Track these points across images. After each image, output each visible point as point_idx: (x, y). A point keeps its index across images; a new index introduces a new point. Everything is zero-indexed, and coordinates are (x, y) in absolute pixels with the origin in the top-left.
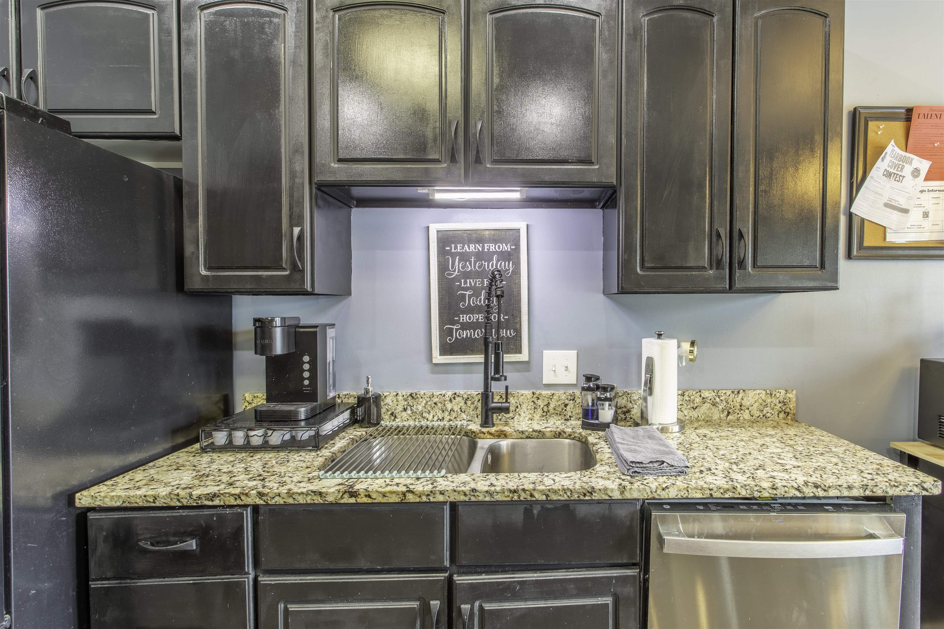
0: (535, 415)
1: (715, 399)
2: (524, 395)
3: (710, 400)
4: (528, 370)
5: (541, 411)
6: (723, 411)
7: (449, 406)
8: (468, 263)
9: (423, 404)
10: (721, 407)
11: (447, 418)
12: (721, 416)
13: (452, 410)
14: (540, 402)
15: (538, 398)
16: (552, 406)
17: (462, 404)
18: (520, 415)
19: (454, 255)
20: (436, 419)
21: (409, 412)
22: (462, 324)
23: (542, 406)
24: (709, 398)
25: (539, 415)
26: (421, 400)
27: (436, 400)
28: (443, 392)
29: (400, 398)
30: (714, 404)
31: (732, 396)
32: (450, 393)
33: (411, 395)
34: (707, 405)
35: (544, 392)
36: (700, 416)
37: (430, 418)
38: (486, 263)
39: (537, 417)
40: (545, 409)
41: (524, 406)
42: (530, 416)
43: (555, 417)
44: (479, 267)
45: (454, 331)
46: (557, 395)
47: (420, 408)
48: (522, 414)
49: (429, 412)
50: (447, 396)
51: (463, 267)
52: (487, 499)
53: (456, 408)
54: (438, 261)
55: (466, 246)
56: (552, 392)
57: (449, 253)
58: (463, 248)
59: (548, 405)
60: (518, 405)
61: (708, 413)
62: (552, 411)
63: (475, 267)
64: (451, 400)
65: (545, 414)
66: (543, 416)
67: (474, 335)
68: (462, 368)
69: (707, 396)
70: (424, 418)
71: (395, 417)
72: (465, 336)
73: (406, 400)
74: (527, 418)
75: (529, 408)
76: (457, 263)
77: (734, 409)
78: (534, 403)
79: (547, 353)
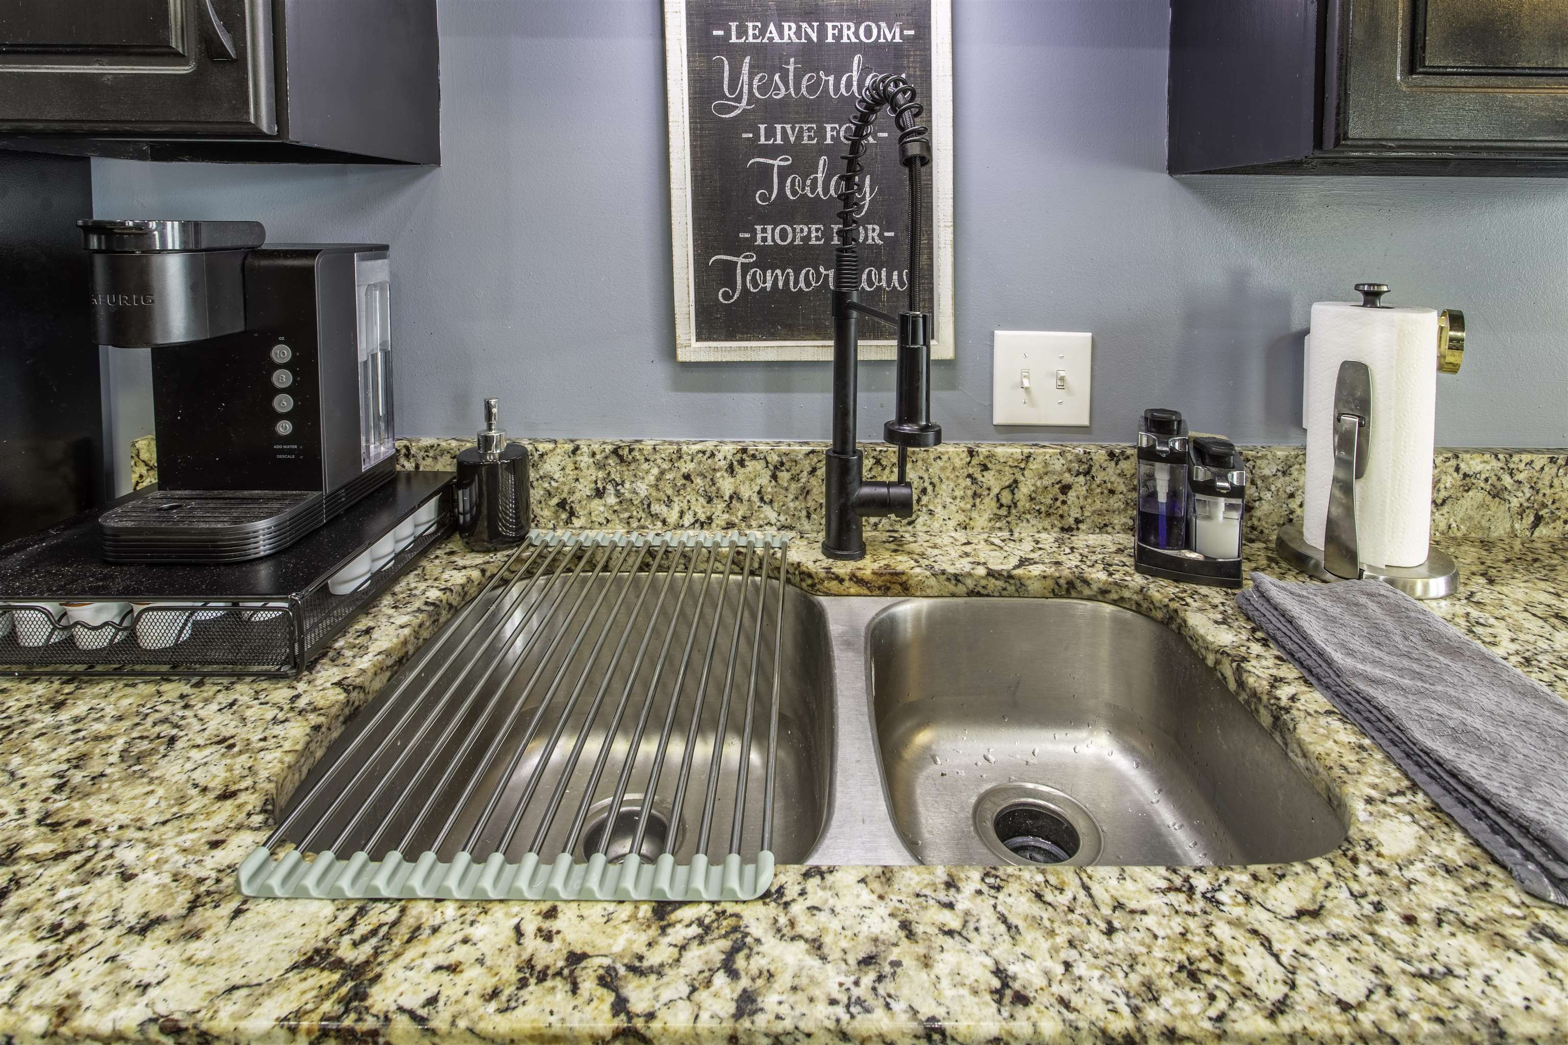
0: (974, 514)
1: (1499, 479)
2: (945, 458)
3: (1486, 480)
4: (952, 385)
5: (994, 504)
6: (1521, 512)
7: (727, 485)
8: (777, 77)
9: (651, 479)
10: (1515, 502)
11: (721, 518)
12: (1517, 526)
13: (735, 496)
14: (989, 479)
15: (985, 468)
16: (1024, 490)
17: (764, 479)
18: (931, 513)
19: (736, 53)
20: (688, 519)
21: (611, 500)
22: (762, 252)
23: (995, 491)
24: (1483, 476)
25: (986, 516)
26: (645, 466)
27: (687, 467)
28: (709, 445)
29: (584, 460)
30: (1497, 494)
31: (1551, 470)
32: (728, 450)
33: (615, 452)
34: (1476, 496)
35: (1001, 451)
36: (1454, 525)
37: (673, 517)
38: (831, 79)
39: (981, 520)
40: (1006, 498)
41: (944, 489)
42: (961, 517)
43: (1033, 522)
44: (811, 89)
45: (739, 271)
46: (1040, 459)
47: (643, 489)
48: (939, 510)
49: (669, 502)
50: (720, 456)
51: (763, 89)
53: (746, 492)
54: (691, 71)
55: (772, 27)
56: (1026, 450)
57: (723, 45)
58: (763, 32)
59: (1013, 486)
60: (926, 484)
61: (1477, 517)
62: (1024, 503)
63: (797, 88)
64: (731, 469)
65: (1003, 512)
66: (998, 518)
67: (796, 282)
68: (760, 375)
69: (1478, 469)
70: (654, 516)
71: (572, 513)
72: (769, 285)
73: (600, 466)
74: (952, 524)
75: (959, 493)
76: (745, 77)
77: (1554, 507)
78: (974, 480)
79: (1003, 337)
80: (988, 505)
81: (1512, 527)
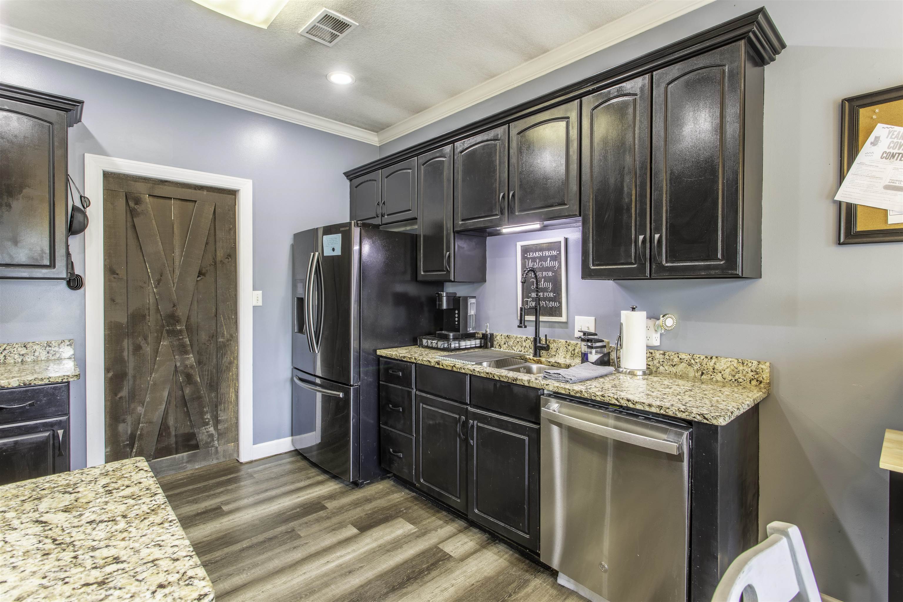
0: (567, 355)
1: (690, 361)
3: (687, 361)
4: (567, 328)
5: (571, 354)
6: (698, 371)
7: (524, 344)
8: (535, 263)
9: (513, 342)
10: (695, 368)
11: (523, 351)
12: (696, 374)
13: (525, 347)
14: (569, 348)
15: (569, 345)
16: (576, 351)
17: (530, 344)
18: (559, 354)
19: (529, 259)
20: (518, 350)
21: (507, 345)
23: (571, 350)
24: (686, 360)
25: (569, 356)
26: (512, 339)
27: (518, 340)
28: (522, 336)
29: (503, 337)
30: (690, 365)
31: (706, 360)
32: (524, 337)
33: (507, 336)
34: (684, 365)
35: (572, 342)
36: (678, 372)
37: (516, 349)
38: (544, 263)
39: (568, 357)
41: (561, 349)
42: (564, 356)
44: (541, 265)
45: (528, 302)
46: (580, 345)
47: (511, 343)
48: (560, 353)
49: (515, 346)
51: (533, 266)
52: (478, 375)
53: (527, 346)
54: (521, 263)
55: (534, 253)
56: (577, 343)
57: (527, 258)
59: (574, 350)
60: (558, 348)
61: (684, 371)
62: (576, 354)
63: (539, 266)
64: (525, 341)
65: (572, 355)
66: (571, 357)
69: (684, 357)
70: (513, 349)
71: (500, 347)
72: (534, 305)
73: (505, 338)
74: (563, 357)
75: (564, 350)
76: (530, 263)
77: (707, 371)
78: (567, 348)
79: (577, 318)
80: (569, 353)
81: (695, 374)
